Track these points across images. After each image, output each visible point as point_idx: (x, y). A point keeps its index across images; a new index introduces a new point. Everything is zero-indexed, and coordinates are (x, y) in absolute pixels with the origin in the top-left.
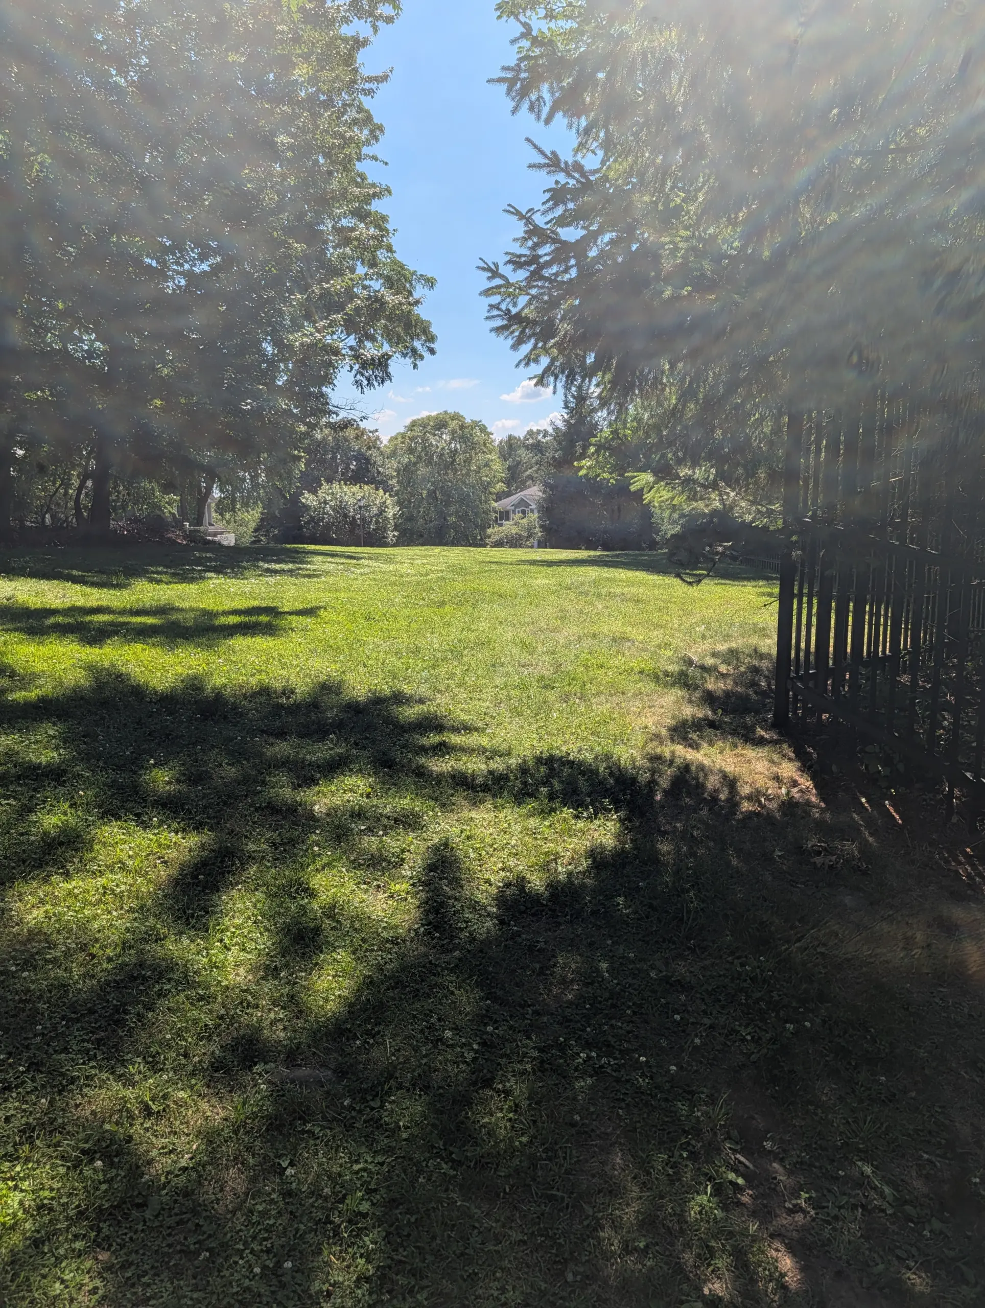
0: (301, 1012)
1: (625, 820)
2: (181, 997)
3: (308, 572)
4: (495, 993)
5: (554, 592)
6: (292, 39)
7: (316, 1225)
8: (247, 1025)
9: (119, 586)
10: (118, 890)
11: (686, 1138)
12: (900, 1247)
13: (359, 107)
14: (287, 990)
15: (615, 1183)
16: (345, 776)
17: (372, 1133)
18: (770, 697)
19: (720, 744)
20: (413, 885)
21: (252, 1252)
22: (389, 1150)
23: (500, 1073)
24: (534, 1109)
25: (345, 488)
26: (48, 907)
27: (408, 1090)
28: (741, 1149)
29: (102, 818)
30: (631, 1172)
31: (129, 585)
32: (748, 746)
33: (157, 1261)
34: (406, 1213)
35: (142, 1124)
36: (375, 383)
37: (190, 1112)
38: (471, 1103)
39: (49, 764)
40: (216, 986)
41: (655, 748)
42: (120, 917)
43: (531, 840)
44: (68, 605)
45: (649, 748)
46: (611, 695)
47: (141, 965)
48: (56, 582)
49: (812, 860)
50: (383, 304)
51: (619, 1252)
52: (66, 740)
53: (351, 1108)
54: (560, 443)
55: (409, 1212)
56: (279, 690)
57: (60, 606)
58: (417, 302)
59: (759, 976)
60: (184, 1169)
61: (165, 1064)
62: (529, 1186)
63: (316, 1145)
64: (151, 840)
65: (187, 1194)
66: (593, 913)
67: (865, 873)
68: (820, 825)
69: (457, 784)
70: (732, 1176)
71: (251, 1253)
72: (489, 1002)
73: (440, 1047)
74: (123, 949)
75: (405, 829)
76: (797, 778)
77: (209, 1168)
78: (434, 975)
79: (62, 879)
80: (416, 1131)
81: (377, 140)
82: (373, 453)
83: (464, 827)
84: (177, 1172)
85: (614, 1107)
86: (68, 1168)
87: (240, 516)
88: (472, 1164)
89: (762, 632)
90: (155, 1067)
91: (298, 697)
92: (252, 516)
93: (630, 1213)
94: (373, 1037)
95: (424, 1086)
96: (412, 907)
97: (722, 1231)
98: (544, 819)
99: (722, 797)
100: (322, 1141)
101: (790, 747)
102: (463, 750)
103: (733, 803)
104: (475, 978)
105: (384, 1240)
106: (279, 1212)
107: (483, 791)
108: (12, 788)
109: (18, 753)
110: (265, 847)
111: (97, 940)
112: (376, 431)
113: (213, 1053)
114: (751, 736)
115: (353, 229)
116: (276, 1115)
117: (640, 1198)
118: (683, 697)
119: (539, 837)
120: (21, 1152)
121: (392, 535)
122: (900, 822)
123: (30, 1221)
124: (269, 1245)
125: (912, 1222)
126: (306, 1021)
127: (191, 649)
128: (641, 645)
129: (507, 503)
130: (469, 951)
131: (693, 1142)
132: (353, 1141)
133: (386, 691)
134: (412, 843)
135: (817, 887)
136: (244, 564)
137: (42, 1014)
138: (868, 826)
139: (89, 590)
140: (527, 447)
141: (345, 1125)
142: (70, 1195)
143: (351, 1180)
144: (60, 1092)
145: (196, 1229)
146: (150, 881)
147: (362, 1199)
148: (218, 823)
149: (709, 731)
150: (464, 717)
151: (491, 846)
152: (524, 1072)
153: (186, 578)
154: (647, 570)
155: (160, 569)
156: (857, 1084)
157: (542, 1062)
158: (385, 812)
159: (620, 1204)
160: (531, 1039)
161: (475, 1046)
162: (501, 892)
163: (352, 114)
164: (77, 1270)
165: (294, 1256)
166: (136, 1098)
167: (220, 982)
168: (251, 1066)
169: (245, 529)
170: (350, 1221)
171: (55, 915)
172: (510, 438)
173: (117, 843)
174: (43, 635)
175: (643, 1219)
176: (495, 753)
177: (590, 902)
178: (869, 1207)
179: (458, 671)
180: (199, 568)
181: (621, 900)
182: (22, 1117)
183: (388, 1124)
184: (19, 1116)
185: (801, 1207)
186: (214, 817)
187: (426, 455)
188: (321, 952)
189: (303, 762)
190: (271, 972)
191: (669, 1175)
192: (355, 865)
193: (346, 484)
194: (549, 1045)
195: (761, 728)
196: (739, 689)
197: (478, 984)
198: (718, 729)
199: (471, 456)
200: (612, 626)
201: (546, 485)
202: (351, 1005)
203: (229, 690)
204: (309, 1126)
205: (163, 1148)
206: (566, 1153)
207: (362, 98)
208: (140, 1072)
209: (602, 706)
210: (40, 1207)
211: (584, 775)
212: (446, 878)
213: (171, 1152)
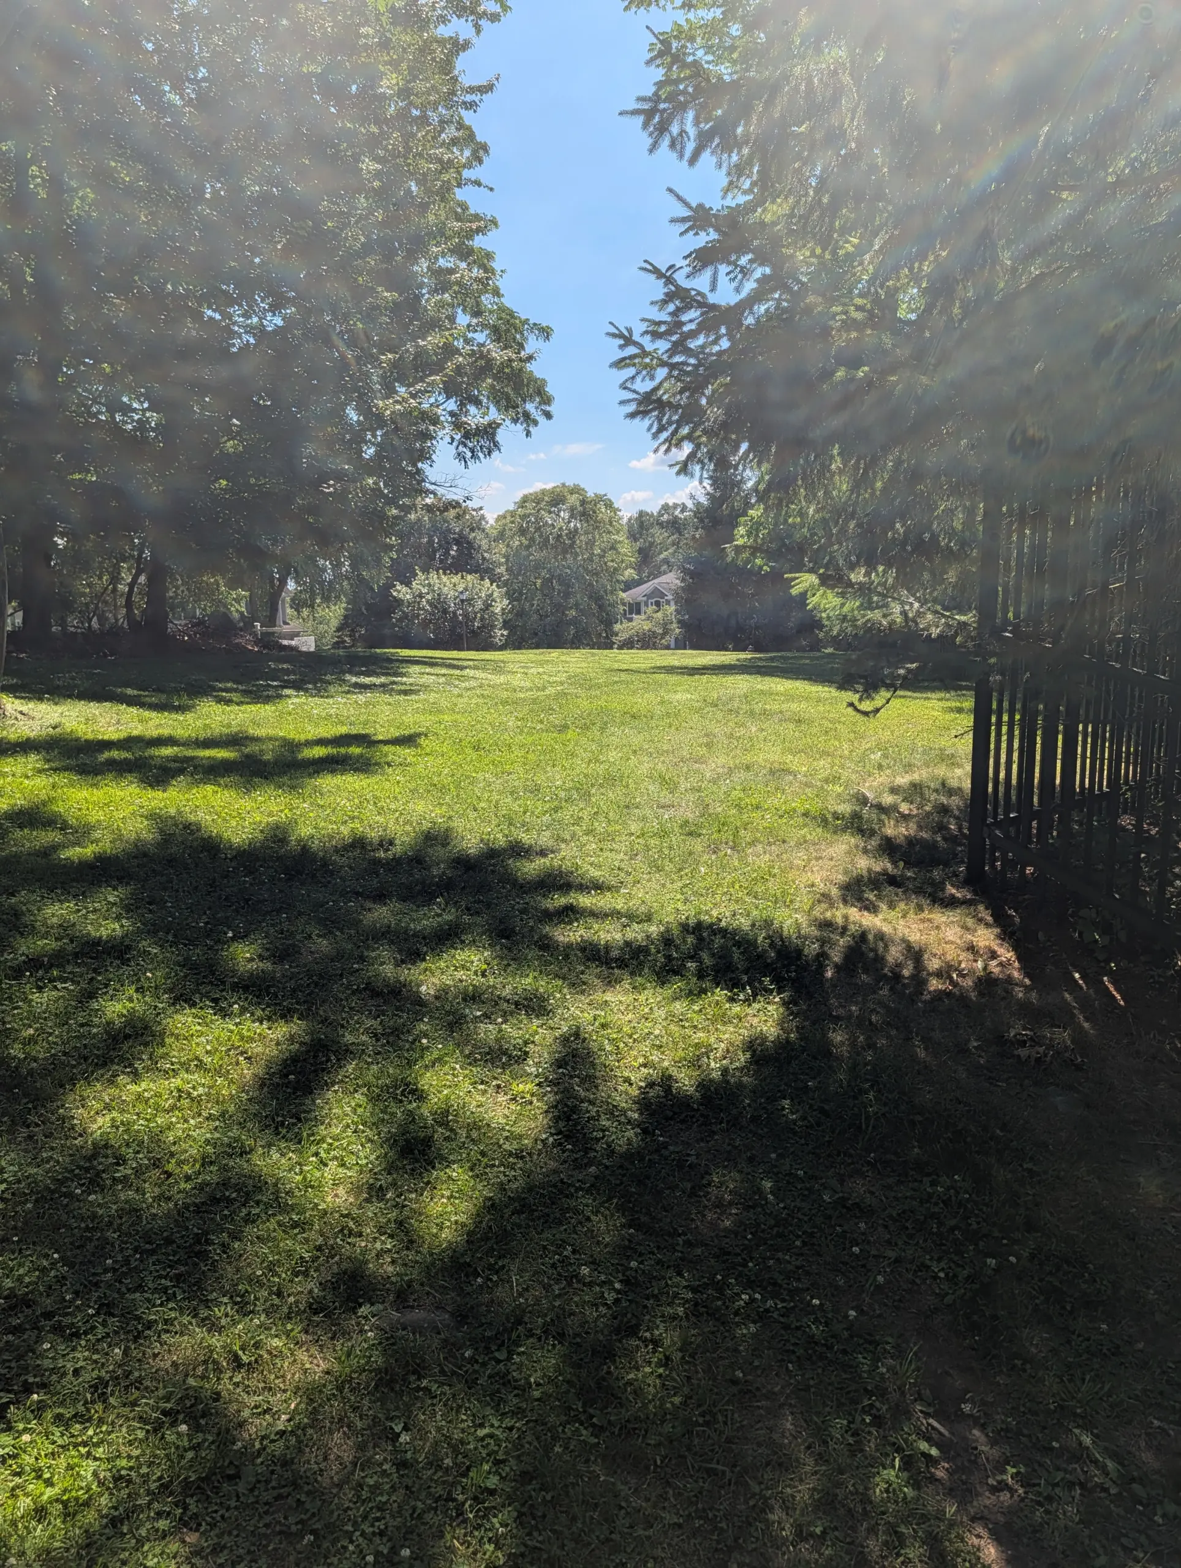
0: (411, 1242)
1: (790, 1003)
2: (272, 1224)
3: (403, 688)
4: (639, 1219)
5: (698, 711)
6: (379, 44)
7: (436, 1502)
8: (349, 1258)
9: (181, 709)
10: (196, 1093)
11: (870, 1399)
12: (1126, 1536)
13: (458, 123)
14: (394, 1214)
15: (785, 1455)
16: (456, 949)
17: (498, 1391)
18: (960, 845)
19: (902, 905)
20: (539, 1085)
21: (363, 1534)
22: (519, 1412)
23: (647, 1317)
24: (688, 1362)
25: (445, 579)
26: (115, 1114)
27: (539, 1339)
28: (935, 1412)
29: (174, 1004)
30: (805, 1441)
31: (194, 706)
32: (937, 908)
33: (254, 1545)
34: (541, 1490)
35: (231, 1378)
36: (480, 454)
37: (287, 1364)
38: (615, 1355)
39: (111, 938)
40: (313, 1209)
41: (822, 912)
42: (198, 1126)
43: (676, 1029)
44: (122, 735)
45: (816, 913)
46: (770, 844)
47: (225, 1184)
48: (108, 704)
49: (1016, 1052)
50: (489, 361)
51: (791, 1538)
52: (129, 908)
53: (472, 1360)
54: (701, 520)
55: (543, 1488)
56: (376, 841)
57: (114, 737)
58: (530, 358)
59: (953, 1198)
60: (282, 1433)
61: (255, 1305)
62: (685, 1457)
63: (433, 1405)
64: (232, 1032)
65: (286, 1463)
66: (754, 1119)
67: (1079, 1068)
68: (1025, 1010)
69: (589, 960)
70: (923, 1446)
71: (361, 1535)
72: (632, 1231)
73: (575, 1286)
74: (203, 1165)
75: (527, 1014)
76: (996, 948)
77: (310, 1431)
78: (567, 1196)
79: (129, 1080)
80: (550, 1389)
81: (481, 162)
82: (477, 537)
83: (597, 1012)
84: (273, 1437)
85: (783, 1360)
86: (148, 1431)
87: (320, 612)
88: (617, 1431)
89: (951, 760)
90: (244, 1308)
91: (398, 849)
92: (334, 613)
93: (803, 1492)
94: (497, 1273)
95: (558, 1334)
96: (538, 1112)
97: (914, 1514)
98: (693, 1002)
99: (906, 973)
100: (440, 1400)
101: (987, 908)
102: (594, 914)
103: (919, 980)
104: (615, 1201)
105: (515, 1521)
106: (392, 1487)
107: (619, 967)
108: (69, 968)
109: (74, 925)
110: (364, 1038)
111: (172, 1155)
112: (481, 508)
113: (311, 1292)
114: (940, 894)
115: (452, 271)
116: (386, 1369)
117: (816, 1473)
118: (857, 846)
119: (687, 1024)
120: (93, 1411)
121: (500, 634)
122: (1122, 1003)
123: (106, 1495)
124: (382, 1527)
125: (1141, 1504)
126: (418, 1252)
127: (271, 790)
128: (804, 779)
129: (637, 593)
130: (607, 1167)
131: (878, 1404)
132: (478, 1400)
133: (501, 841)
134: (537, 1033)
135: (1021, 1085)
136: (328, 677)
137: (113, 1245)
138: (1082, 1009)
139: (147, 714)
140: (661, 525)
141: (466, 1381)
142: (150, 1464)
143: (476, 1449)
144: (136, 1339)
145: (298, 1506)
146: (232, 1081)
147: (489, 1473)
148: (309, 1009)
149: (889, 890)
150: (594, 873)
151: (630, 1036)
152: (674, 1318)
153: (261, 697)
154: (810, 679)
155: (229, 685)
156: (1073, 1333)
157: (696, 1304)
158: (504, 994)
159: (792, 1479)
160: (682, 1276)
161: (617, 1286)
162: (643, 1091)
163: (451, 132)
164: (161, 1554)
165: (412, 1540)
166: (223, 1347)
167: (316, 1205)
168: (355, 1308)
169: (326, 627)
170: (475, 1498)
171: (122, 1123)
172: (641, 514)
173: (192, 1035)
174: (96, 775)
175: (819, 1500)
176: (631, 917)
177: (749, 1105)
178: (1089, 1485)
179: (585, 815)
180: (275, 683)
181: (786, 1103)
182: (93, 1370)
183: (516, 1381)
184: (90, 1368)
185: (1007, 1485)
186: (304, 1002)
187: (541, 536)
188: (433, 1168)
189: (406, 932)
190: (376, 1192)
191: (849, 1444)
192: (471, 1060)
193: (445, 574)
194: (705, 1283)
195: (952, 885)
196: (924, 835)
197: (620, 1208)
198: (899, 887)
199: (594, 538)
200: (769, 755)
201: (685, 571)
202: (470, 1234)
203: (317, 842)
204: (425, 1383)
205: (256, 1407)
206: (726, 1416)
207: (463, 112)
208: (227, 1315)
209: (759, 858)
210: (117, 1479)
211: (739, 948)
212: (576, 1076)
213: (265, 1412)
